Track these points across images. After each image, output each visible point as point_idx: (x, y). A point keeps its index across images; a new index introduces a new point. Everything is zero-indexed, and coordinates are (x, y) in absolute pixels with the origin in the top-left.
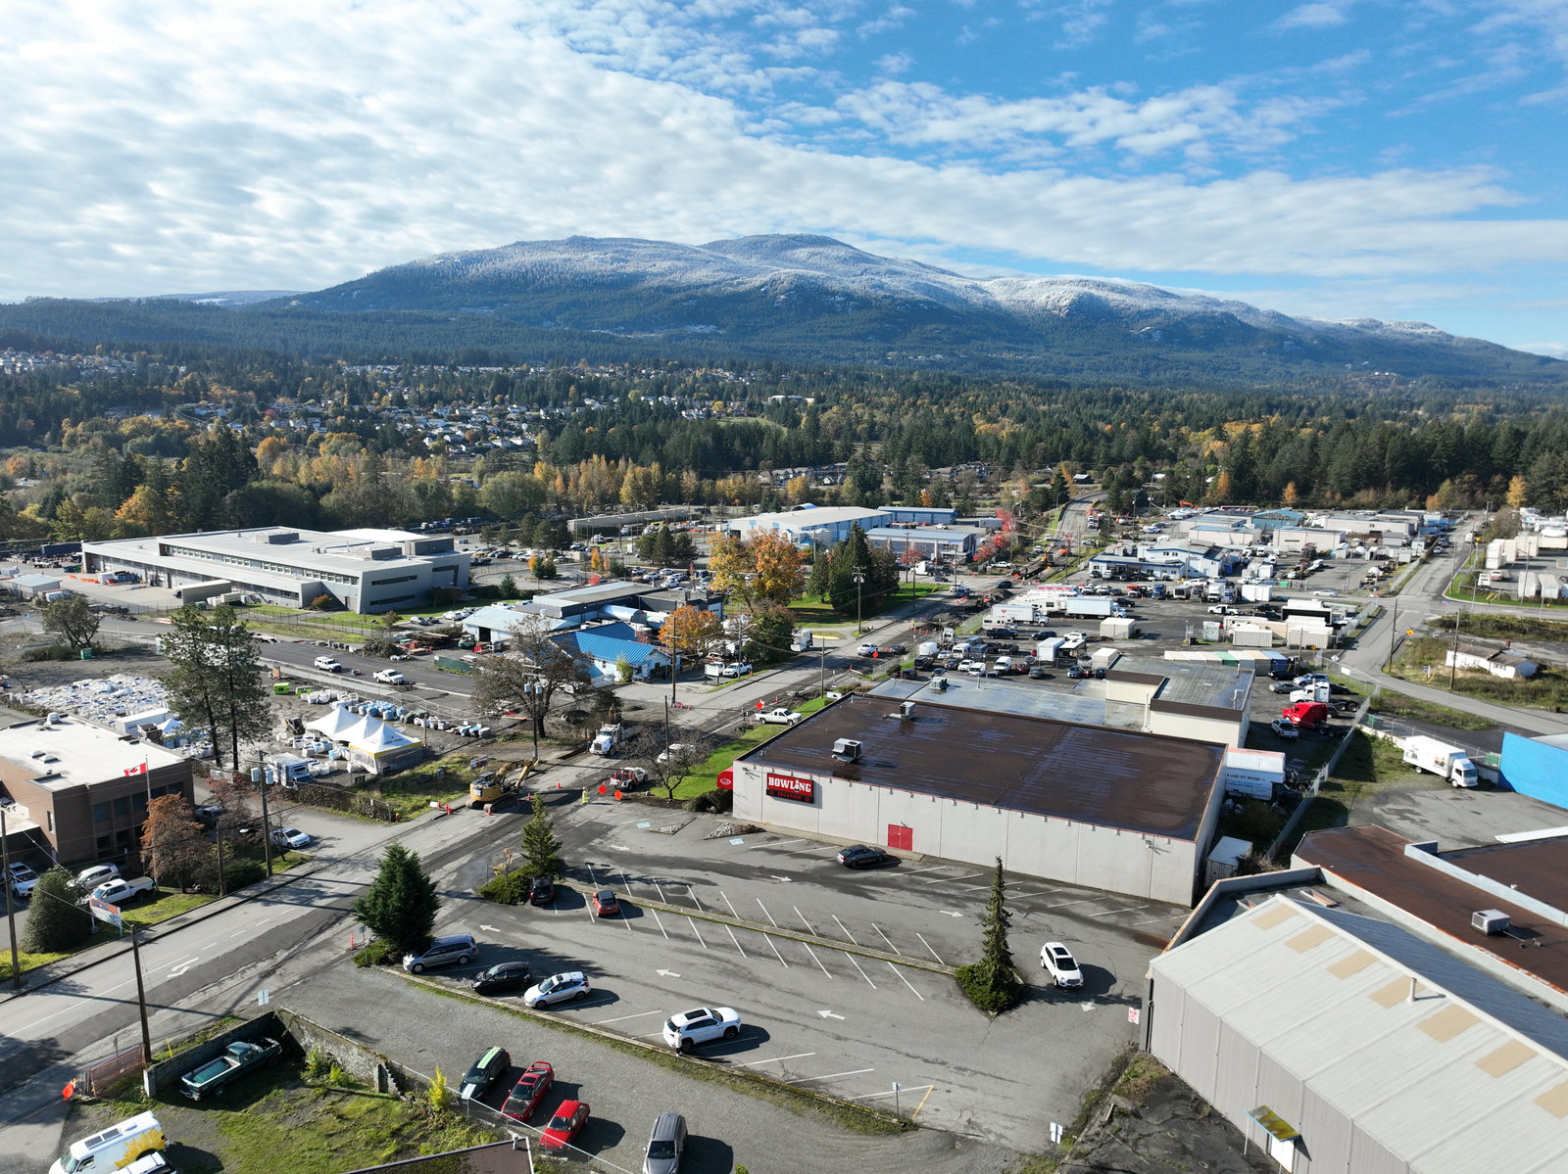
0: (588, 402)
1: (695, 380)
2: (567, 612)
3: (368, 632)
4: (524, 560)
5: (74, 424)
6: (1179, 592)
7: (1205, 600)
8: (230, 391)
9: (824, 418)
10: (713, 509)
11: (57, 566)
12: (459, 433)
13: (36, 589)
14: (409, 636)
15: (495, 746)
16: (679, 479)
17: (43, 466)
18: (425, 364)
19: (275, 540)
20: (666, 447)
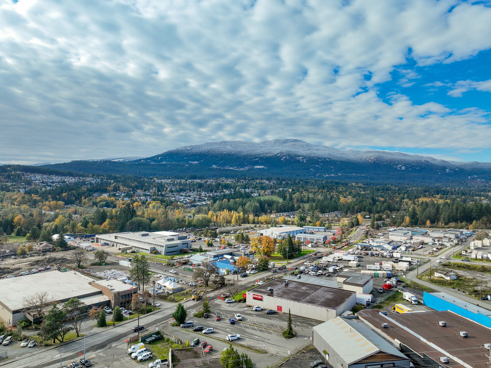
0: (224, 190)
1: (257, 183)
2: (215, 256)
3: (167, 260)
4: (205, 241)
5: (85, 198)
6: (376, 254)
7: (383, 257)
8: (125, 188)
9: (294, 196)
10: (258, 225)
11: (89, 240)
12: (188, 200)
13: (86, 247)
14: (177, 262)
15: (197, 288)
16: (248, 216)
17: (78, 211)
18: (179, 179)
19: (143, 235)
20: (246, 206)
